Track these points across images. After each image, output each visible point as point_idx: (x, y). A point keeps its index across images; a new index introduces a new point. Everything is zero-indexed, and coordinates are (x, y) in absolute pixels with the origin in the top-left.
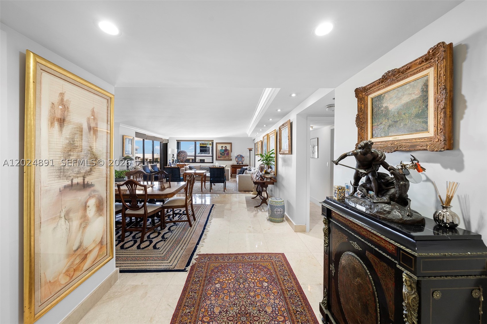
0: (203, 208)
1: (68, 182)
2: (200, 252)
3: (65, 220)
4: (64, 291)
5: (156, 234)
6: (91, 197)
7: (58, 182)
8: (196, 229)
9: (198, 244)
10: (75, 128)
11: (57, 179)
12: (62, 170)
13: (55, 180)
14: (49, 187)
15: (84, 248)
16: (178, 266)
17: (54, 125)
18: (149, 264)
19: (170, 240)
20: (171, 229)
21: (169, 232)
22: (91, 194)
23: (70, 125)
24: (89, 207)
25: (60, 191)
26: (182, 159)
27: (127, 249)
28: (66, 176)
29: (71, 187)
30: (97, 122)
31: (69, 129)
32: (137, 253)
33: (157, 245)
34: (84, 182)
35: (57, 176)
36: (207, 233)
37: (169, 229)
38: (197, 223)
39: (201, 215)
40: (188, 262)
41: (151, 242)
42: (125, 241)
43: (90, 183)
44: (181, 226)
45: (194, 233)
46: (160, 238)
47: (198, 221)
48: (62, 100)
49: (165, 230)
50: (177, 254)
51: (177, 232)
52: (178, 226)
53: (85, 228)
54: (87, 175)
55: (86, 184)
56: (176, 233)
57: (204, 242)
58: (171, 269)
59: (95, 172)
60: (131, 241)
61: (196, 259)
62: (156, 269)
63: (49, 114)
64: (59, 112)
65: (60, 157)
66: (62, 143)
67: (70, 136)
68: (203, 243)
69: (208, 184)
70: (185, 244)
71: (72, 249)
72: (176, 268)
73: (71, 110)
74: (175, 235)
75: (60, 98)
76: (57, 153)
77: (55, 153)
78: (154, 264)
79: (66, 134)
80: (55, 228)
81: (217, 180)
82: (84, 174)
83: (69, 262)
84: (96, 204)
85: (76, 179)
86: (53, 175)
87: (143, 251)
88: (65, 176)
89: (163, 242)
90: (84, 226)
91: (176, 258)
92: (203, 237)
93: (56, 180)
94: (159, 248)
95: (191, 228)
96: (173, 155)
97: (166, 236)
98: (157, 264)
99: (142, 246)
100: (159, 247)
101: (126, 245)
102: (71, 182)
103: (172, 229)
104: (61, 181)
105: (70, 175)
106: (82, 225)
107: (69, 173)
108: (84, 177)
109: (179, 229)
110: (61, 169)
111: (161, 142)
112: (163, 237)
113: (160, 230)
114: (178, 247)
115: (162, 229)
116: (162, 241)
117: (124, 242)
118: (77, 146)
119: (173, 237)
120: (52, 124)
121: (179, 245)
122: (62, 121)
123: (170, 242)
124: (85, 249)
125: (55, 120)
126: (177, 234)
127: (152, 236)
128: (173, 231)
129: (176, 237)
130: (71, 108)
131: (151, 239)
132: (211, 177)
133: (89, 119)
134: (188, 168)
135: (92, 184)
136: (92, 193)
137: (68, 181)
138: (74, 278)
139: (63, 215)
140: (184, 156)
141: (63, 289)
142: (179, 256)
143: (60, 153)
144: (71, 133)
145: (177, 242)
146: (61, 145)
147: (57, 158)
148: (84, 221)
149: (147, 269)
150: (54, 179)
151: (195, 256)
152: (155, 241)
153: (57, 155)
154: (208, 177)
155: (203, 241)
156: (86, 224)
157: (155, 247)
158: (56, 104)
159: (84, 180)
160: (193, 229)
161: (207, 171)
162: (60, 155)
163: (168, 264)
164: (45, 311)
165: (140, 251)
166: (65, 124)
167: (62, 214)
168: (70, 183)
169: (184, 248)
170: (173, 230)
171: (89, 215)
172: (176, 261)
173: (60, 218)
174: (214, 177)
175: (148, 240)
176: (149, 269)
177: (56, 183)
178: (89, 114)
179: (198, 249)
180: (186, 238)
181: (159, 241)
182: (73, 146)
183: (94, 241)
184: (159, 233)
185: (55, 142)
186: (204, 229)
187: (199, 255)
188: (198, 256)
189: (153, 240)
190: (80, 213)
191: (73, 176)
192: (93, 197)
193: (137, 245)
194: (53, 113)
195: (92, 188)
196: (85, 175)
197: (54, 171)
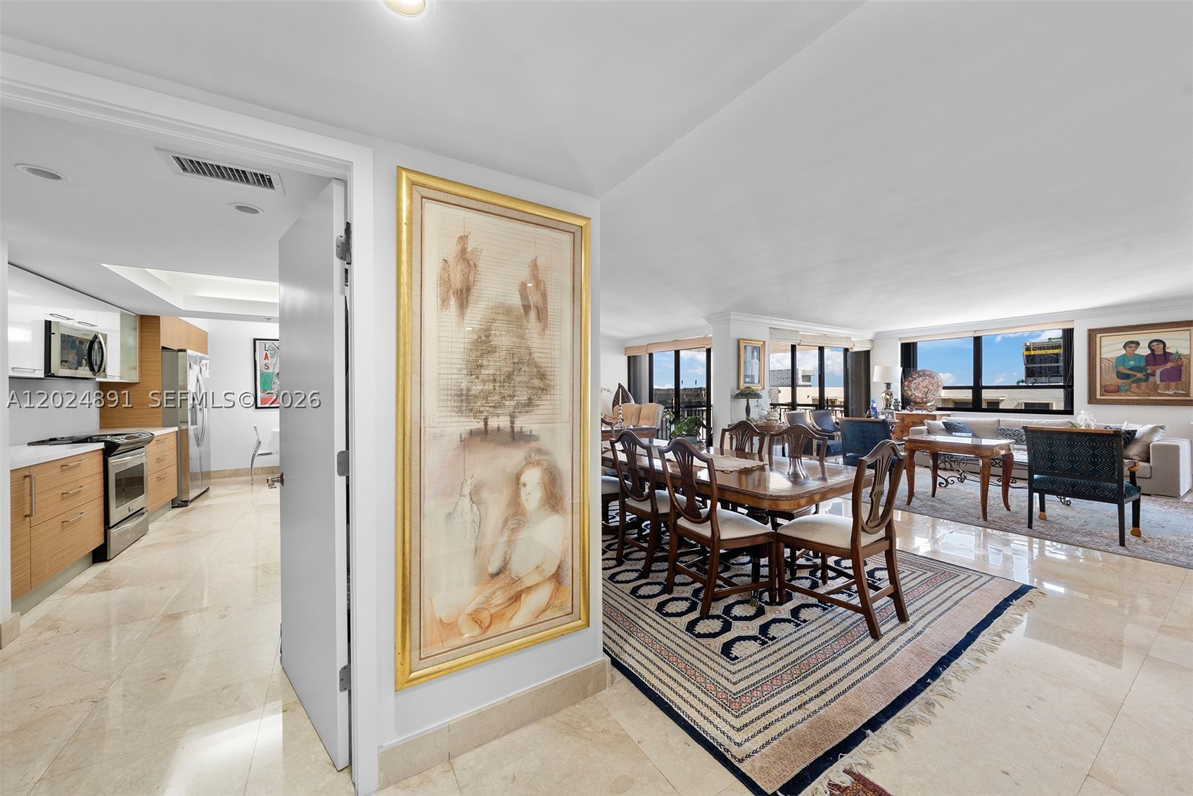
0: (965, 583)
1: (477, 424)
2: (869, 766)
3: (471, 503)
4: (468, 653)
5: (751, 611)
6: (529, 463)
7: (458, 422)
8: (893, 655)
9: (874, 723)
10: (492, 308)
11: (456, 414)
12: (464, 398)
13: (451, 416)
14: (440, 429)
15: (513, 575)
16: (758, 765)
17: (449, 304)
18: (686, 695)
19: (779, 649)
20: (800, 615)
21: (789, 621)
22: (531, 457)
23: (482, 303)
24: (524, 485)
25: (461, 441)
26: (922, 398)
27: (665, 618)
28: (473, 411)
29: (484, 435)
30: (545, 290)
31: (480, 309)
32: (680, 642)
33: (737, 645)
34: (512, 427)
35: (455, 409)
36: (940, 699)
37: (795, 612)
38: (909, 635)
39: (940, 610)
40: (797, 776)
41: (727, 628)
42: (675, 595)
43: (526, 429)
44: (838, 620)
45: (875, 669)
46: (753, 628)
47: (919, 627)
48: (463, 251)
49: (781, 608)
50: (777, 713)
51: (814, 634)
52: (829, 616)
53: (513, 530)
54: (519, 412)
55: (518, 432)
56: (809, 637)
57: (907, 732)
58: (729, 757)
59: (541, 407)
60: (686, 599)
61: (838, 787)
62: (692, 724)
63: (439, 283)
64: (458, 275)
65: (460, 369)
66: (462, 340)
67: (481, 325)
68: (901, 738)
69: (1019, 494)
70: (822, 693)
71: (487, 570)
72: (744, 767)
73: (482, 269)
74: (804, 640)
75: (460, 247)
76: (453, 361)
77: (450, 362)
78: (695, 702)
79: (473, 322)
80: (449, 514)
81: (1073, 485)
82: (511, 409)
83: (480, 594)
84: (544, 484)
85: (495, 419)
86: (447, 407)
87: (693, 643)
88: (471, 410)
89: (754, 646)
90: (514, 526)
91: (765, 728)
92: (913, 707)
93: (455, 416)
94: (736, 658)
95: (873, 643)
96: (888, 385)
97: (774, 631)
98: (704, 710)
99: (701, 628)
100: (738, 656)
101: (671, 606)
102: (483, 423)
103: (804, 614)
104: (463, 419)
105: (482, 409)
106: (509, 523)
107: (479, 404)
108: (513, 417)
109: (827, 627)
110: (461, 395)
111: (846, 350)
112: (764, 629)
113: (766, 603)
114: (795, 690)
115: (772, 602)
116: (754, 638)
117: (671, 596)
118: (495, 347)
119: (794, 646)
120: (444, 302)
121: (801, 686)
122: (464, 295)
123: (777, 656)
124: (516, 579)
125: (451, 291)
126: (812, 640)
127: (737, 611)
128: (803, 625)
129: (806, 649)
130: (482, 265)
131: (731, 618)
132: (1032, 467)
133: (523, 287)
134: (939, 426)
135: (533, 433)
136: (533, 455)
137: (477, 420)
138: (491, 632)
139: (466, 491)
140: (930, 387)
141: (466, 648)
142: (780, 727)
143: (460, 362)
144: (484, 318)
145: (801, 669)
146: (462, 346)
147: (454, 371)
148: (514, 515)
149: (673, 706)
150: (449, 414)
151: (836, 773)
152: (738, 629)
153: (453, 366)
154: (1021, 464)
155: (904, 726)
156: (520, 524)
157: (727, 649)
158: (451, 260)
159: (512, 422)
160: (879, 652)
161: (1017, 443)
162: (459, 366)
163: (732, 733)
164: (434, 674)
165: (687, 638)
166: (471, 302)
167: (466, 488)
168: (481, 425)
169: (812, 707)
170: (805, 621)
171: (525, 504)
172: (761, 739)
173: (461, 496)
174: (1052, 468)
175: (723, 618)
176: (676, 709)
177: (454, 422)
178: (524, 274)
179: (868, 749)
180: (836, 670)
181: (748, 634)
182: (487, 347)
183: (538, 567)
184: (761, 612)
185: (450, 339)
186: (934, 674)
187: (859, 778)
188: (847, 781)
189: (735, 624)
190: (504, 496)
191: (487, 411)
192: (538, 463)
193: (692, 619)
194: (447, 279)
195: (534, 444)
196: (514, 412)
197: (449, 398)
